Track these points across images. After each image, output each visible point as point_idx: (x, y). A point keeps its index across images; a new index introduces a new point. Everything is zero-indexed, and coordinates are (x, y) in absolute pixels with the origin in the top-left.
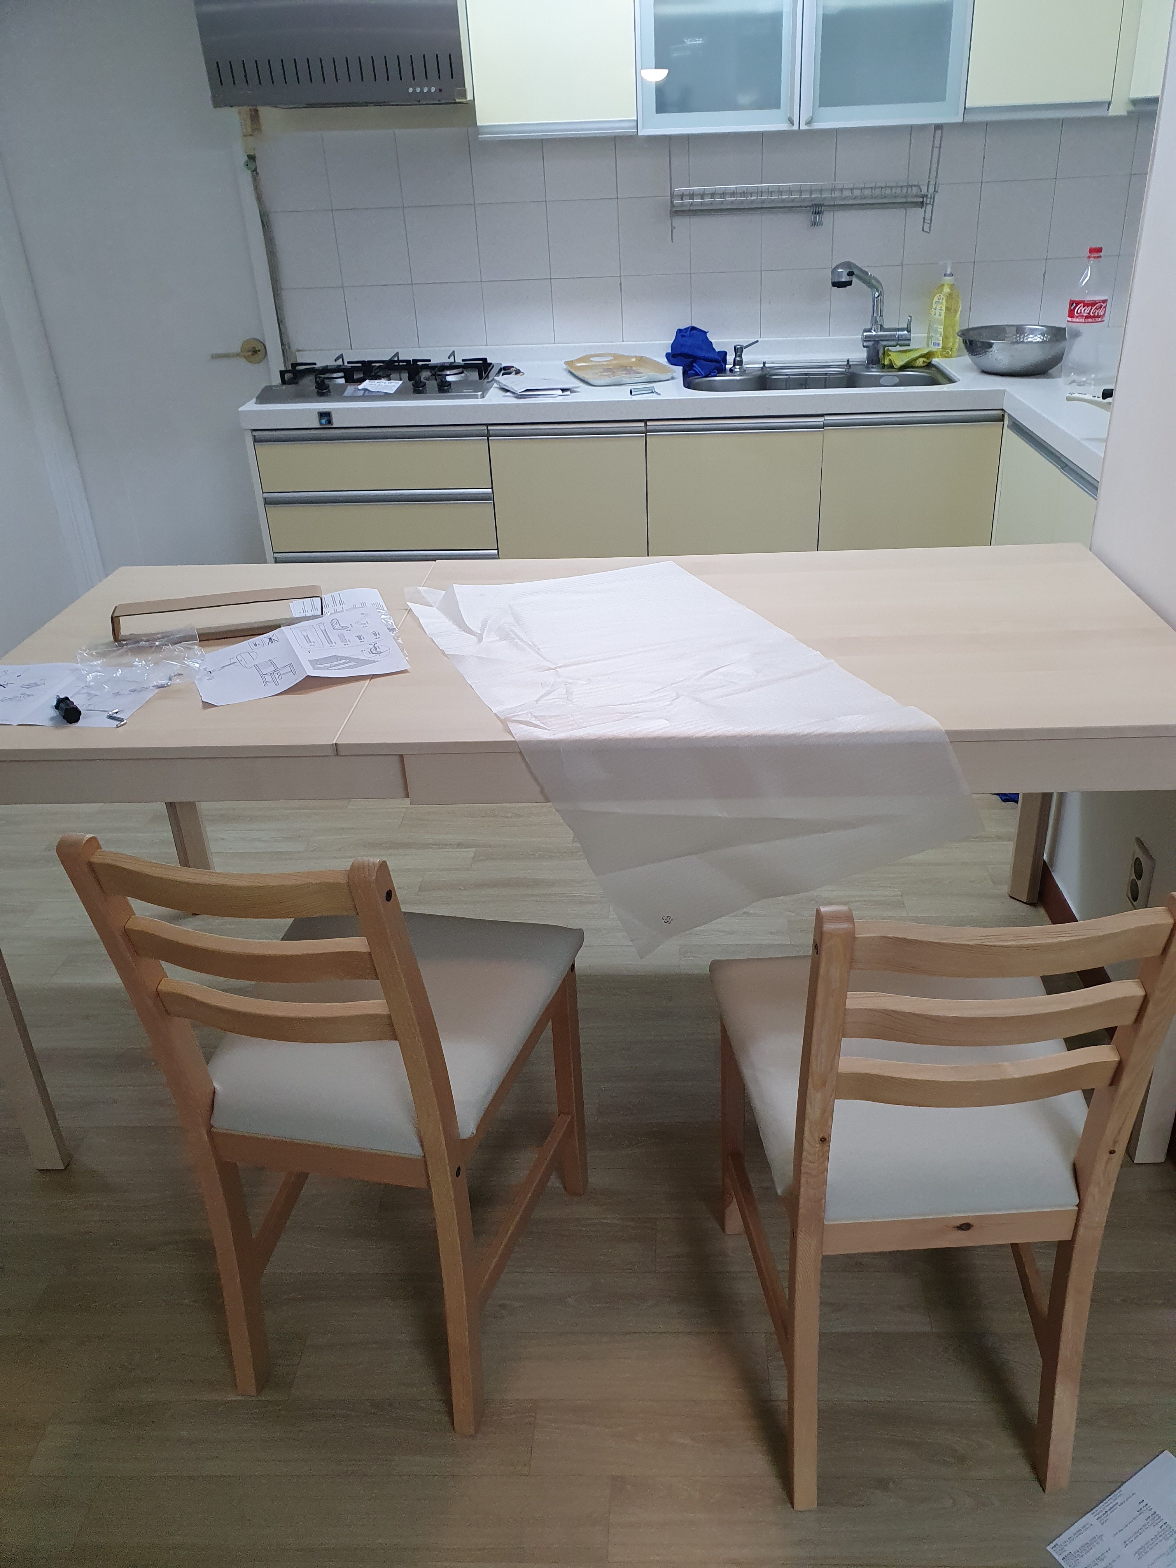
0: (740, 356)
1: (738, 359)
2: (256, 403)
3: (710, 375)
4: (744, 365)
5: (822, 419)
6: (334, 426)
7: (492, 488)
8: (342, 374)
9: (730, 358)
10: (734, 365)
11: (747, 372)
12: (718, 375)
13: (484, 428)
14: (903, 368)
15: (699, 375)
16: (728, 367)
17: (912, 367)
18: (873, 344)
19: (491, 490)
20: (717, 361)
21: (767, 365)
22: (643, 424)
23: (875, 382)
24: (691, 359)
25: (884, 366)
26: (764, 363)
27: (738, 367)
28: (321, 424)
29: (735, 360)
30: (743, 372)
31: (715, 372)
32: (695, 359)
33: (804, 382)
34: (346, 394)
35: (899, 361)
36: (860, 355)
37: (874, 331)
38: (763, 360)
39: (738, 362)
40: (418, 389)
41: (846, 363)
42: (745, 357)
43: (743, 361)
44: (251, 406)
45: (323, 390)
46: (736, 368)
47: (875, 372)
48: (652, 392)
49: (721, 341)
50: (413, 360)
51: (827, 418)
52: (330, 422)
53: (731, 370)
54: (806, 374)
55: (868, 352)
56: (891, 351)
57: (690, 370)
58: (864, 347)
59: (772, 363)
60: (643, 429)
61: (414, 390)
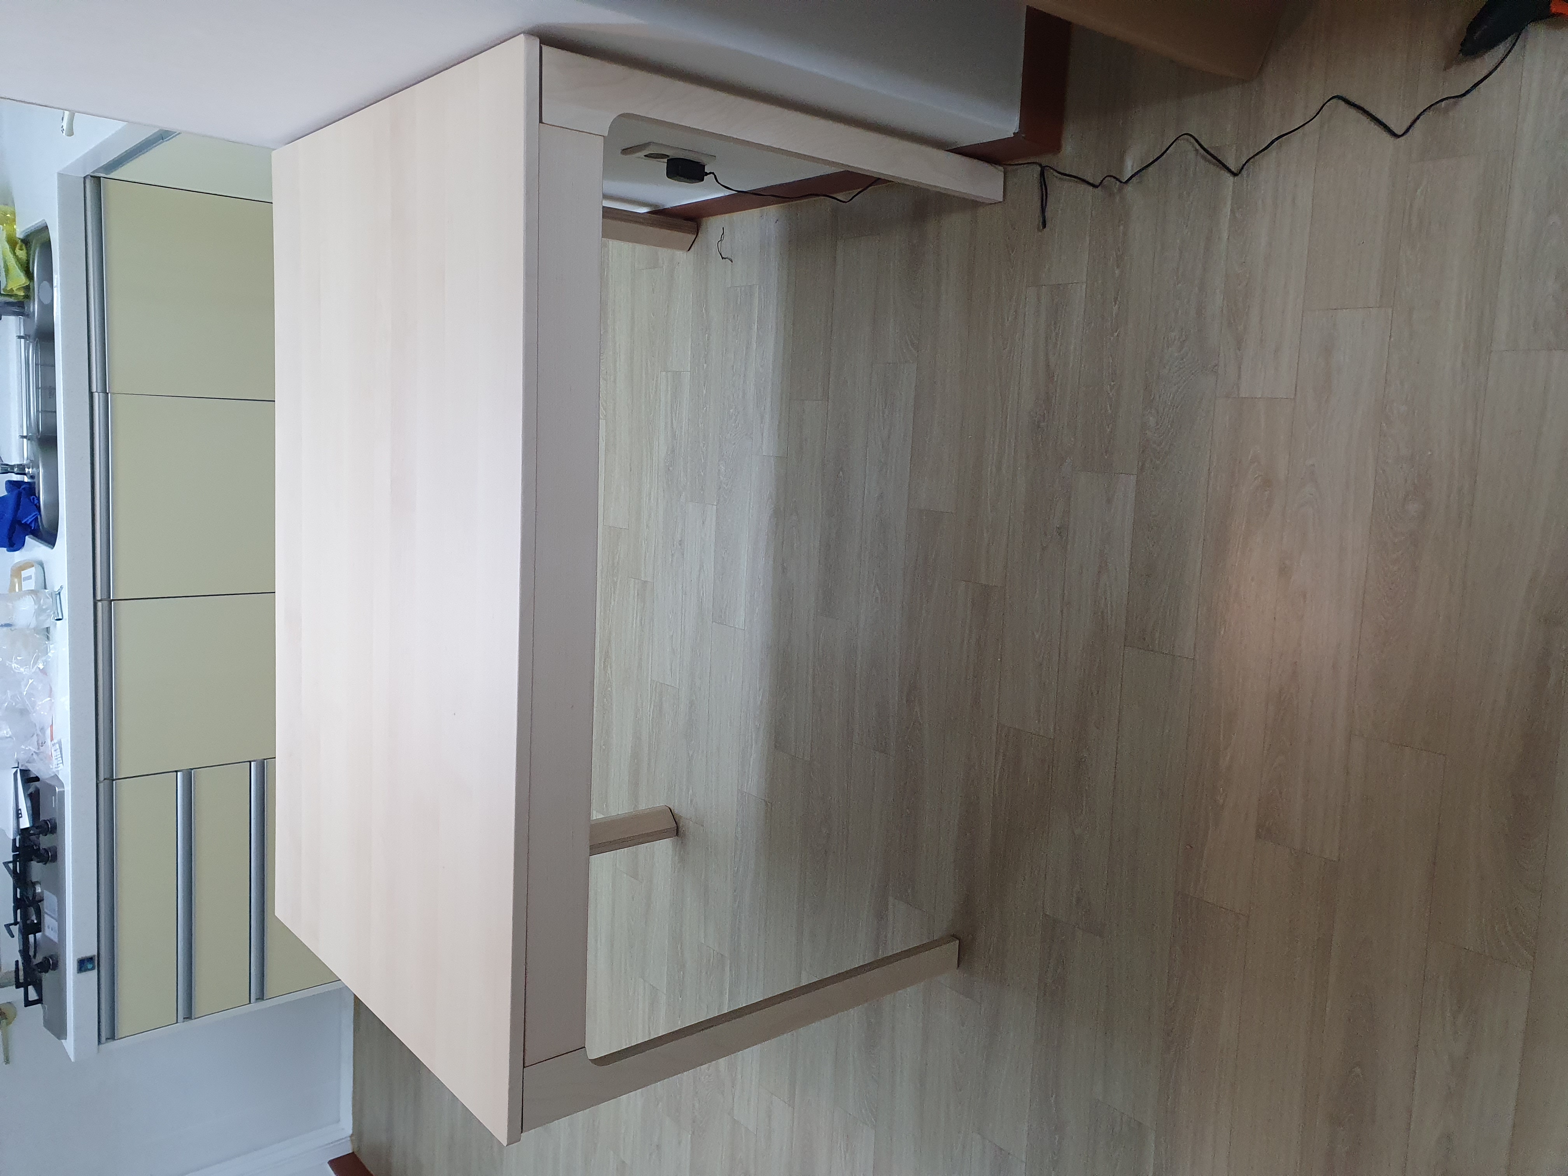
0: (12, 467)
1: (16, 470)
2: (66, 1039)
3: (38, 504)
4: (25, 462)
5: (96, 395)
6: (96, 954)
7: (176, 772)
8: (31, 937)
9: (15, 478)
10: (25, 474)
11: (33, 459)
12: (37, 495)
13: (101, 786)
14: (29, 274)
15: (37, 518)
16: (26, 479)
17: (28, 263)
19: (179, 773)
20: (19, 496)
21: (25, 434)
22: (99, 604)
23: (48, 309)
24: (17, 526)
25: (27, 297)
26: (23, 437)
27: (27, 470)
28: (93, 968)
29: (17, 474)
30: (34, 464)
31: (33, 498)
32: (15, 522)
33: (47, 391)
34: (56, 940)
35: (23, 280)
36: (12, 323)
38: (18, 437)
39: (22, 469)
40: (52, 856)
41: (23, 340)
42: (15, 460)
43: (18, 463)
44: (69, 1044)
45: (52, 963)
46: (29, 472)
47: (35, 307)
48: (59, 594)
50: (13, 852)
51: (94, 390)
52: (91, 959)
53: (32, 477)
54: (37, 388)
55: (8, 314)
56: (6, 286)
57: (31, 527)
59: (22, 426)
60: (106, 603)
61: (51, 861)
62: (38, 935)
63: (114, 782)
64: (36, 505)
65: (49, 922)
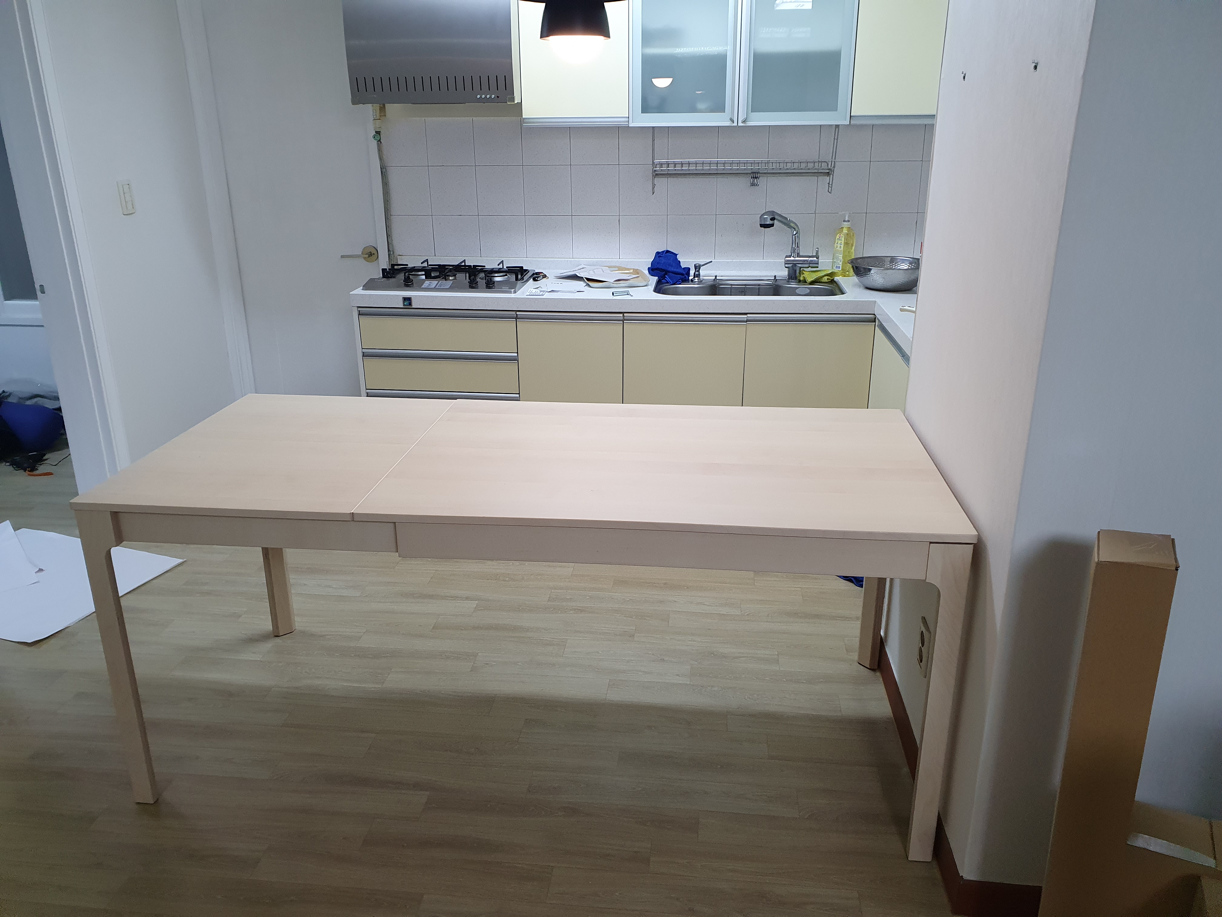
0: (699, 271)
1: (697, 273)
2: (363, 290)
4: (701, 277)
5: (745, 316)
6: (413, 307)
7: (517, 353)
8: (423, 273)
9: (692, 272)
10: (694, 277)
11: (703, 282)
12: (682, 283)
13: (514, 313)
14: (812, 283)
15: (669, 283)
16: (690, 278)
17: (819, 282)
18: (792, 266)
19: (516, 354)
20: (682, 274)
21: (717, 278)
22: (621, 315)
23: (793, 292)
24: (664, 273)
25: (800, 281)
26: (716, 277)
27: (696, 278)
28: (404, 305)
29: (694, 273)
30: (700, 282)
31: (680, 282)
32: (667, 272)
33: (743, 290)
34: (423, 287)
35: (809, 280)
36: (783, 273)
37: (793, 257)
38: (716, 274)
39: (697, 275)
40: (473, 285)
41: (773, 278)
42: (702, 272)
43: (701, 274)
44: (359, 291)
45: (408, 284)
46: (695, 279)
47: (793, 285)
48: (628, 294)
49: (686, 261)
50: (473, 265)
51: (749, 315)
52: (410, 304)
53: (692, 280)
54: (745, 285)
55: (789, 272)
56: (805, 271)
57: (663, 280)
58: (786, 267)
59: (722, 276)
60: (622, 318)
61: (470, 285)
63: (514, 320)
64: (676, 283)
65: (434, 283)
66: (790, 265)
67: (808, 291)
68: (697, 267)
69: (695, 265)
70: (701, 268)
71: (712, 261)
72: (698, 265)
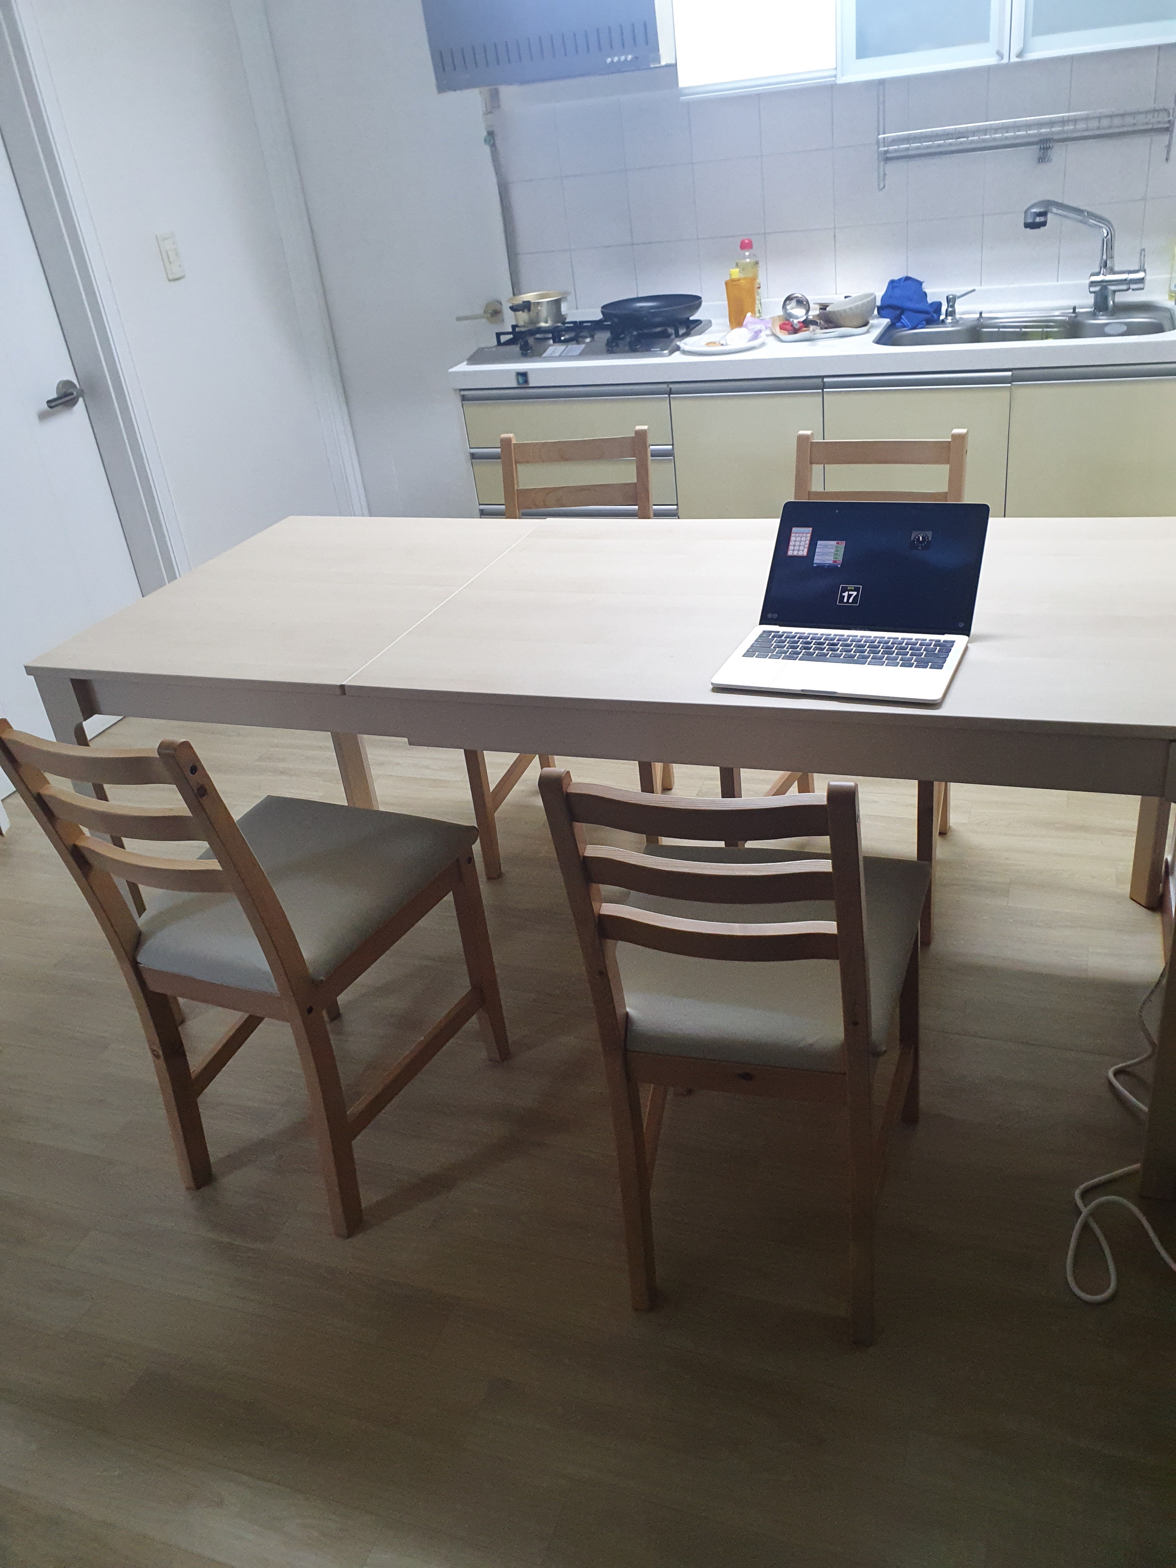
0: (953, 306)
1: (950, 309)
2: (467, 365)
3: (920, 326)
4: (957, 316)
5: (1010, 374)
6: (529, 386)
7: (673, 444)
9: (944, 308)
10: (946, 316)
11: (960, 322)
12: (926, 326)
13: (665, 386)
16: (942, 317)
18: (1101, 289)
19: (671, 446)
20: (927, 312)
21: (983, 315)
22: (820, 380)
23: (1100, 332)
24: (899, 311)
26: (981, 313)
27: (950, 318)
28: (518, 383)
29: (947, 310)
30: (955, 323)
31: (923, 324)
32: (902, 310)
34: (544, 355)
36: (1086, 301)
37: (1103, 274)
38: (980, 310)
39: (951, 313)
40: (611, 349)
41: (1072, 311)
42: (959, 307)
43: (957, 311)
44: (463, 367)
45: (527, 352)
46: (948, 319)
47: (1102, 320)
49: (935, 292)
51: (1015, 372)
52: (526, 382)
53: (943, 321)
55: (1096, 298)
57: (895, 323)
58: (1091, 292)
59: (991, 312)
60: (821, 385)
61: (608, 348)
62: (551, 342)
63: (667, 396)
64: (917, 326)
65: (559, 349)
66: (1097, 289)
67: (1125, 328)
68: (951, 300)
69: (947, 297)
70: (958, 301)
71: (974, 290)
72: (951, 297)
